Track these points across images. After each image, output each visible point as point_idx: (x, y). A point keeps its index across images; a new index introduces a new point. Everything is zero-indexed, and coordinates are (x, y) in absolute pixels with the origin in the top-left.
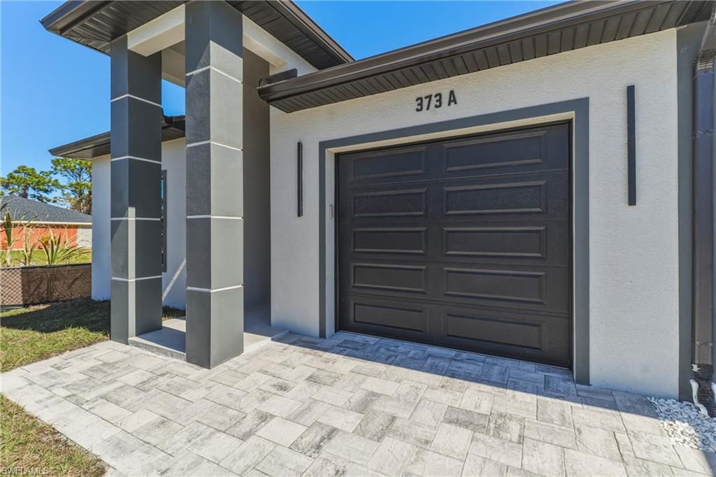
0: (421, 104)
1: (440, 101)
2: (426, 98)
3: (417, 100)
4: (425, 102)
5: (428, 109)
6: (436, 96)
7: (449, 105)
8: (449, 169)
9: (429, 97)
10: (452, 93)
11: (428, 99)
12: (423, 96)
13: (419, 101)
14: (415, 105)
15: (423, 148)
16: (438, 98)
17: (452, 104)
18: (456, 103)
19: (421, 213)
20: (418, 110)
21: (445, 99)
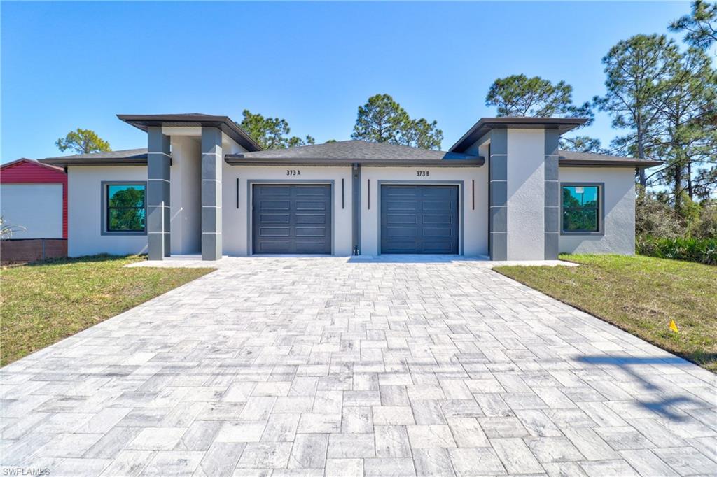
0: (289, 173)
1: (295, 173)
3: (287, 171)
5: (291, 175)
6: (293, 171)
7: (298, 175)
8: (298, 195)
9: (291, 171)
12: (289, 170)
18: (300, 175)
20: (287, 174)
21: (297, 173)
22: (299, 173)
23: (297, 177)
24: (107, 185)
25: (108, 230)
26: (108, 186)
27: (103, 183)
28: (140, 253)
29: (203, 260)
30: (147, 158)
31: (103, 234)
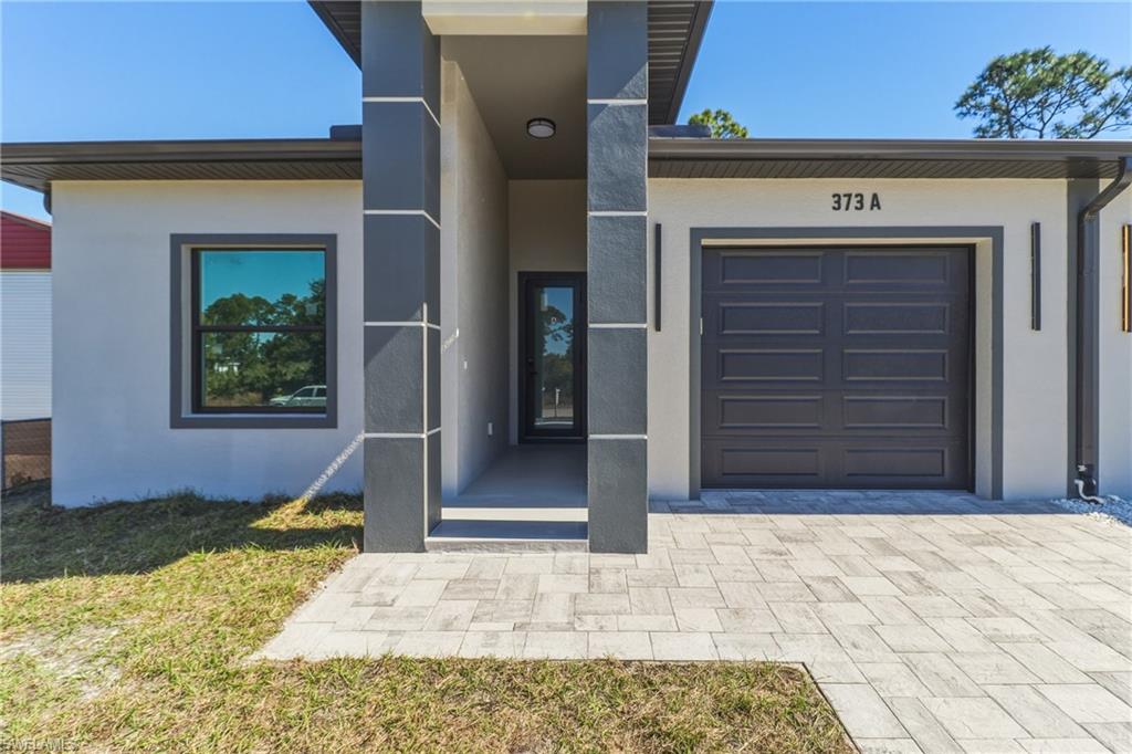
0: (838, 202)
1: (861, 202)
2: (845, 196)
3: (834, 196)
4: (844, 201)
5: (847, 209)
6: (857, 196)
7: (872, 208)
8: (851, 281)
9: (849, 196)
10: (875, 197)
11: (846, 199)
12: (841, 193)
13: (836, 199)
14: (831, 202)
15: (820, 253)
16: (859, 198)
17: (875, 208)
18: (879, 208)
19: (817, 332)
20: (834, 208)
21: (867, 202)
22: (876, 203)
23: (868, 218)
24: (191, 252)
25: (198, 406)
26: (195, 254)
27: (177, 240)
28: (309, 495)
29: (593, 550)
30: (359, 139)
31: (177, 422)
